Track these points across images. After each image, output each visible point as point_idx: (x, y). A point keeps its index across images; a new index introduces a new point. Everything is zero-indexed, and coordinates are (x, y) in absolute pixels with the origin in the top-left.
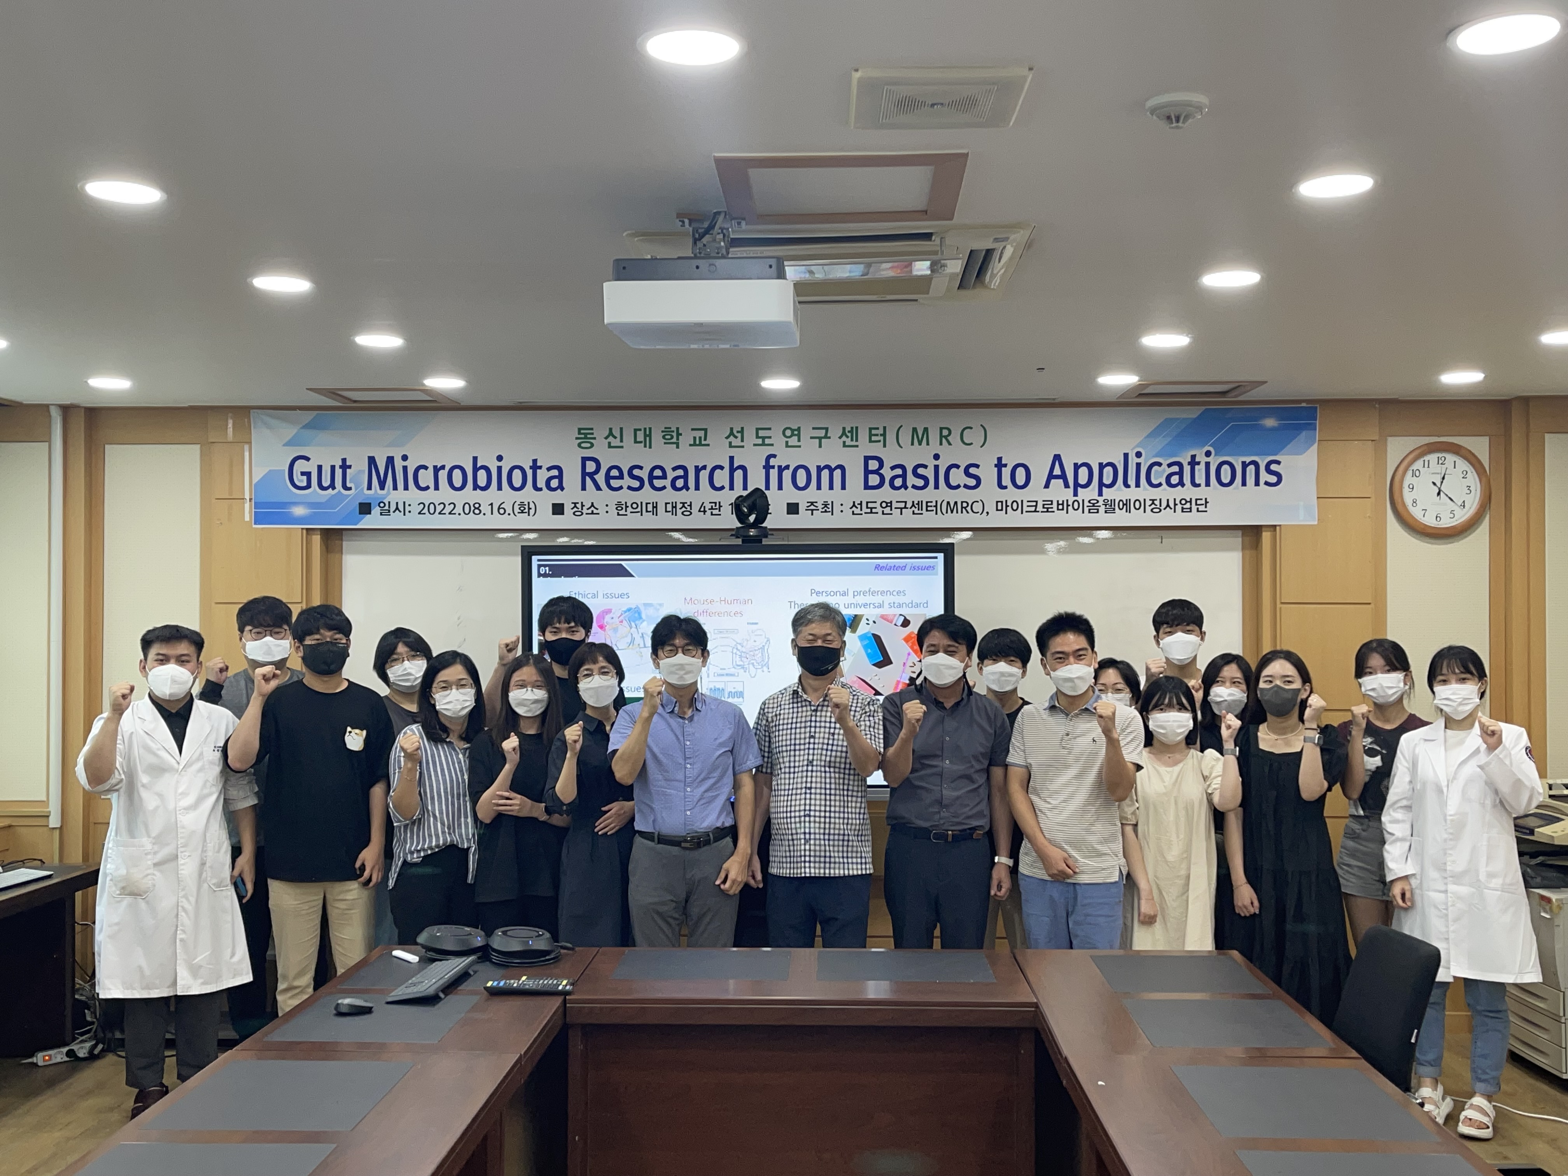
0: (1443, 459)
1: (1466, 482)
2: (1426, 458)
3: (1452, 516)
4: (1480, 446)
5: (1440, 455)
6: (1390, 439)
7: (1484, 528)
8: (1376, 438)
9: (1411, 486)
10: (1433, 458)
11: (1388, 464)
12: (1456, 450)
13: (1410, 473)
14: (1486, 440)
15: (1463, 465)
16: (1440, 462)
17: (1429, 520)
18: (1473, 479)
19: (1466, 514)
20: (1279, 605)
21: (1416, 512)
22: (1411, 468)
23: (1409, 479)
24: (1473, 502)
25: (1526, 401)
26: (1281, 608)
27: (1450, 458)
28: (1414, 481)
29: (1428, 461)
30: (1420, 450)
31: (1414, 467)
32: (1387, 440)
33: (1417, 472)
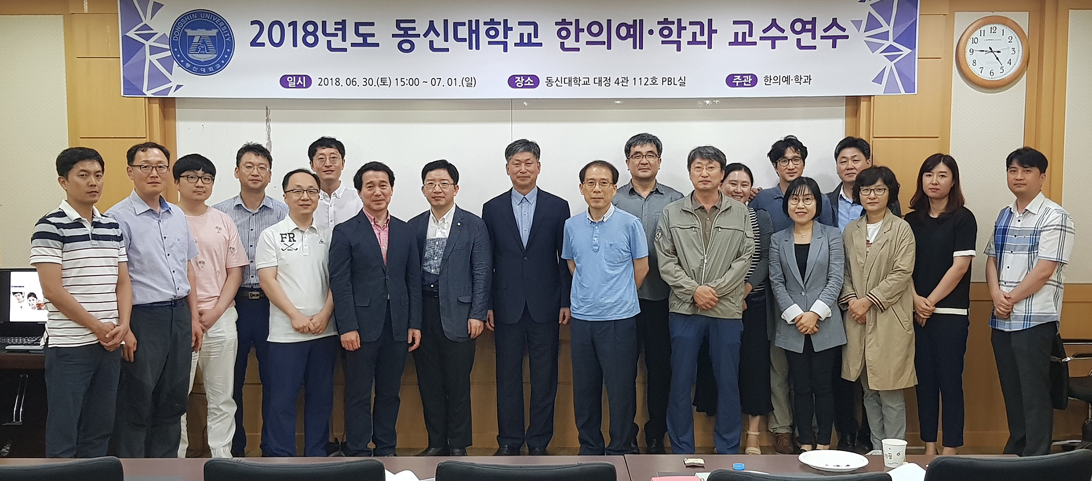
0: (995, 28)
2: (982, 29)
5: (992, 26)
6: (957, 13)
7: (1021, 85)
8: (946, 12)
10: (987, 28)
12: (1004, 21)
15: (1009, 32)
16: (993, 31)
17: (985, 76)
18: (1017, 43)
22: (971, 37)
23: (970, 45)
24: (1017, 60)
27: (1000, 27)
29: (984, 31)
30: (978, 22)
31: (974, 36)
32: (955, 14)
33: (976, 40)
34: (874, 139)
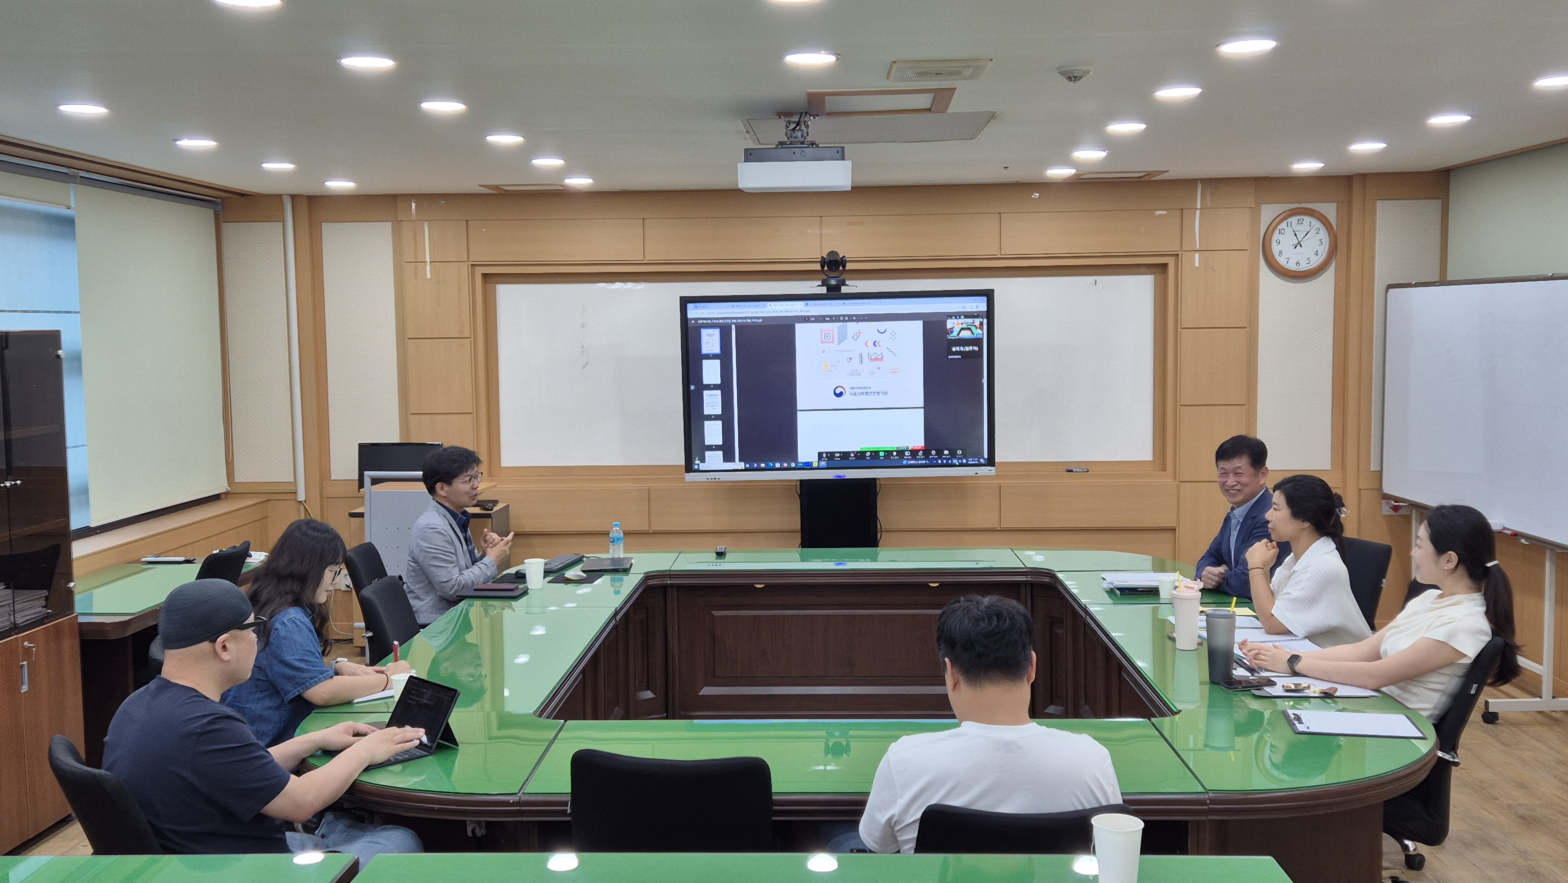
0: (1302, 220)
1: (1318, 237)
2: (1289, 220)
3: (1308, 262)
4: (1330, 210)
5: (1299, 217)
6: (1263, 206)
7: (1329, 277)
8: (1253, 205)
9: (1278, 241)
10: (1294, 220)
11: (1262, 225)
12: (1311, 213)
13: (1277, 232)
14: (1334, 205)
15: (1316, 224)
16: (1300, 222)
17: (1292, 266)
18: (1324, 235)
19: (1318, 260)
20: (1179, 330)
21: (1282, 261)
22: (1278, 228)
23: (1276, 236)
24: (1324, 250)
25: (1364, 176)
26: (1181, 332)
27: (1307, 219)
28: (1280, 237)
29: (1291, 222)
30: (1285, 214)
31: (1280, 227)
32: (1261, 207)
33: (1283, 231)
34: (1182, 330)
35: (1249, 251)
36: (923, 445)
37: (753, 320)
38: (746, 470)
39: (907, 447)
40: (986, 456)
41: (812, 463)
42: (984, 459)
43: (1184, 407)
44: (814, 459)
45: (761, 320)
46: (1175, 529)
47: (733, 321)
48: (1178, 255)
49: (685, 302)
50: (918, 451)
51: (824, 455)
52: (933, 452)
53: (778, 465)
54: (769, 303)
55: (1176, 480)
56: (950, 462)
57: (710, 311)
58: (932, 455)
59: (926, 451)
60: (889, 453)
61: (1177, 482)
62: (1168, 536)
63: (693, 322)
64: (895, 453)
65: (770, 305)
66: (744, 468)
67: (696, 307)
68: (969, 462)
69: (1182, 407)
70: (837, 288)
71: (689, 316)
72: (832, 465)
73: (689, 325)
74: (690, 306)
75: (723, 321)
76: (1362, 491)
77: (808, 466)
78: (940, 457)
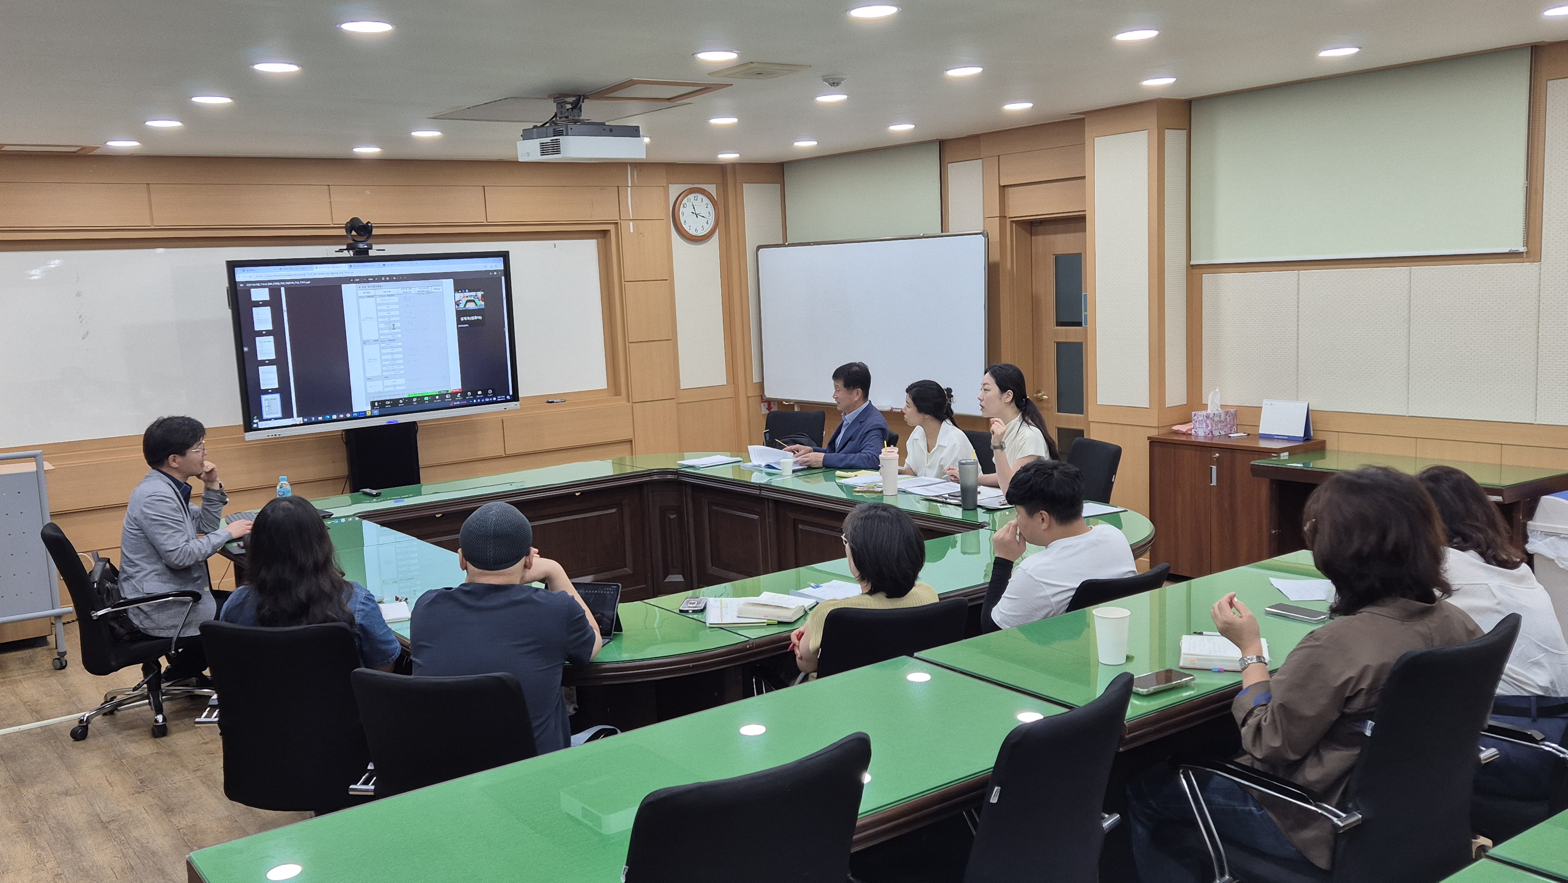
0: (696, 197)
2: (688, 197)
5: (694, 195)
7: (716, 241)
8: (664, 184)
10: (692, 196)
12: (702, 191)
15: (706, 200)
16: (695, 199)
17: (692, 232)
18: (711, 208)
20: (623, 283)
23: (681, 209)
24: (711, 220)
25: (732, 165)
26: (625, 285)
29: (690, 198)
30: (685, 192)
32: (669, 186)
33: (685, 206)
35: (665, 221)
36: (461, 388)
37: (301, 282)
38: (304, 424)
39: (447, 391)
40: (511, 393)
41: (365, 412)
42: (510, 396)
43: (633, 344)
44: (368, 408)
45: (309, 282)
46: (632, 441)
47: (282, 283)
48: (617, 223)
49: (232, 266)
50: (457, 393)
51: (376, 404)
52: (469, 393)
53: (334, 417)
54: (315, 266)
55: (629, 402)
56: (483, 400)
57: (258, 274)
58: (468, 396)
59: (464, 393)
60: (432, 397)
61: (630, 404)
62: (628, 446)
63: (242, 285)
64: (437, 397)
65: (316, 268)
66: (302, 423)
67: (244, 271)
68: (498, 400)
69: (630, 344)
70: (366, 251)
71: (238, 279)
72: (384, 411)
73: (238, 289)
74: (238, 270)
75: (271, 284)
76: (750, 398)
77: (363, 416)
78: (475, 398)
